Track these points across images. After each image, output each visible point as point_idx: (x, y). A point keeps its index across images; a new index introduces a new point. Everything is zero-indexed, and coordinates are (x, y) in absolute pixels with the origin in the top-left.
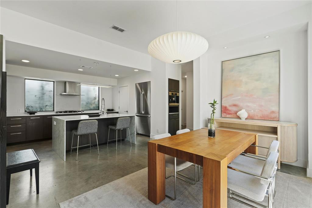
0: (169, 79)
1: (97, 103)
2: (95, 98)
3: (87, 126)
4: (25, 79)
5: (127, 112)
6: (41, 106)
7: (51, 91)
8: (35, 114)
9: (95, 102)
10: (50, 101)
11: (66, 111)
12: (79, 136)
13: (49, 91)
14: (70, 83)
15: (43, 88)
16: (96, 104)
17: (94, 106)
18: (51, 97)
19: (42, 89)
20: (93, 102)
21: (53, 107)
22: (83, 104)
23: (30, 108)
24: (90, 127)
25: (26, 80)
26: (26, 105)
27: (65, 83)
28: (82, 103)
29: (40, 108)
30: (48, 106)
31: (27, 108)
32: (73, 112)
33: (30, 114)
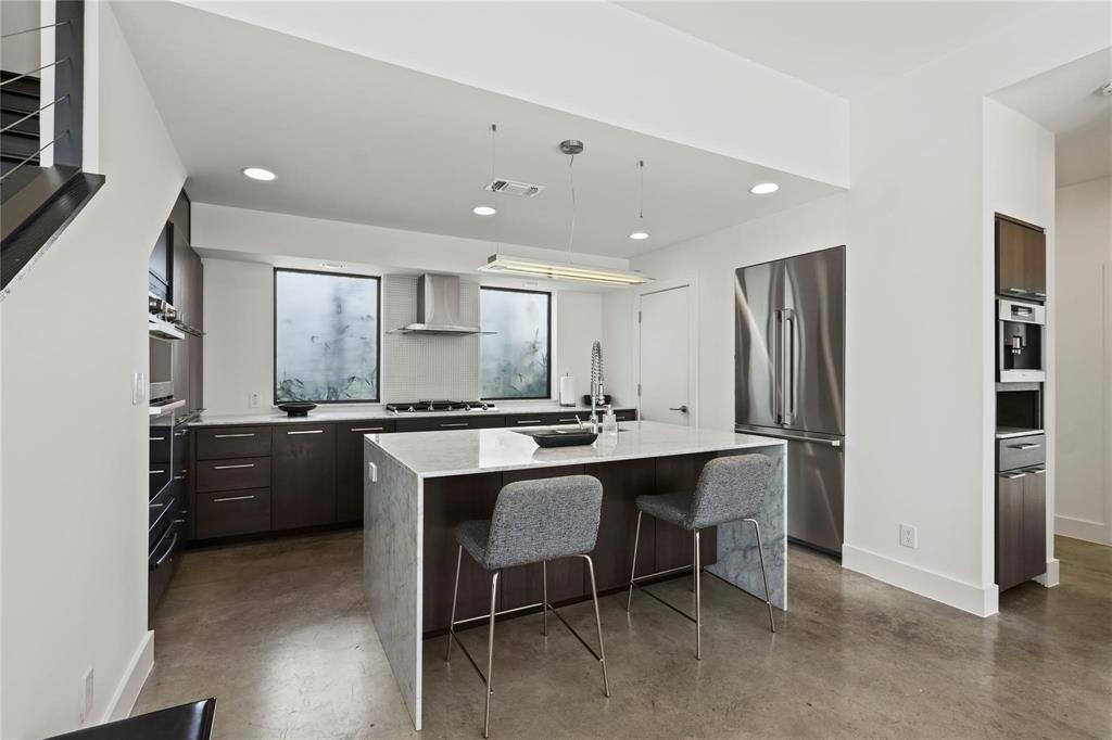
0: (1000, 220)
1: (540, 368)
2: (534, 348)
3: (544, 518)
4: (276, 269)
5: (684, 410)
6: (334, 378)
7: (369, 317)
8: (305, 415)
9: (533, 363)
10: (364, 360)
11: (422, 403)
12: (495, 577)
13: (362, 319)
14: (439, 277)
15: (339, 306)
16: (538, 374)
17: (530, 379)
18: (367, 344)
19: (334, 308)
20: (527, 362)
21: (375, 383)
22: (486, 372)
23: (294, 389)
24: (559, 519)
25: (278, 273)
26: (280, 378)
27: (421, 281)
28: (482, 366)
29: (329, 388)
30: (359, 379)
31: (282, 389)
32: (450, 408)
33: (290, 415)
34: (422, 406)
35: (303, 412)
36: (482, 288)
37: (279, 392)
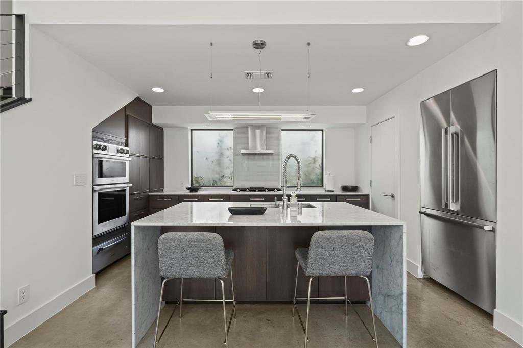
2: (314, 160)
5: (392, 197)
6: (216, 176)
7: (231, 148)
8: (197, 192)
9: (314, 168)
10: (228, 168)
13: (228, 149)
14: (256, 126)
16: (316, 174)
18: (230, 160)
20: (311, 168)
23: (199, 181)
25: (193, 131)
26: (194, 175)
29: (214, 181)
30: (226, 176)
31: (196, 180)
32: (257, 191)
33: (191, 192)
34: (252, 189)
35: (196, 191)
36: (282, 130)
37: (194, 182)
